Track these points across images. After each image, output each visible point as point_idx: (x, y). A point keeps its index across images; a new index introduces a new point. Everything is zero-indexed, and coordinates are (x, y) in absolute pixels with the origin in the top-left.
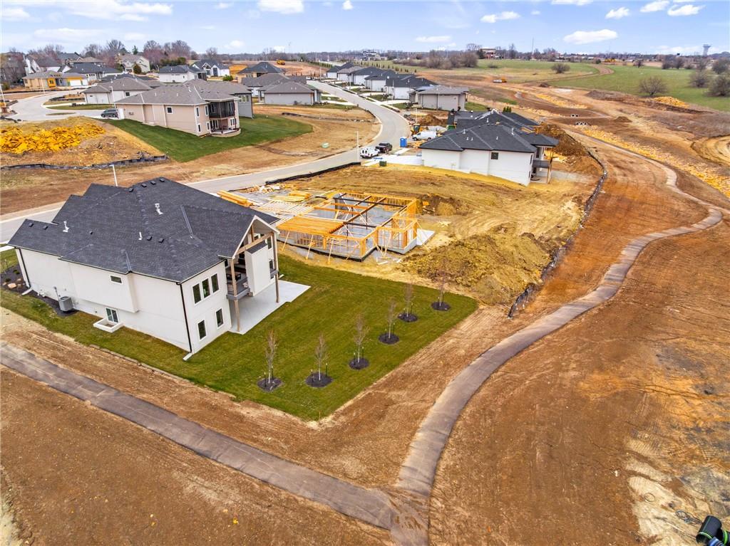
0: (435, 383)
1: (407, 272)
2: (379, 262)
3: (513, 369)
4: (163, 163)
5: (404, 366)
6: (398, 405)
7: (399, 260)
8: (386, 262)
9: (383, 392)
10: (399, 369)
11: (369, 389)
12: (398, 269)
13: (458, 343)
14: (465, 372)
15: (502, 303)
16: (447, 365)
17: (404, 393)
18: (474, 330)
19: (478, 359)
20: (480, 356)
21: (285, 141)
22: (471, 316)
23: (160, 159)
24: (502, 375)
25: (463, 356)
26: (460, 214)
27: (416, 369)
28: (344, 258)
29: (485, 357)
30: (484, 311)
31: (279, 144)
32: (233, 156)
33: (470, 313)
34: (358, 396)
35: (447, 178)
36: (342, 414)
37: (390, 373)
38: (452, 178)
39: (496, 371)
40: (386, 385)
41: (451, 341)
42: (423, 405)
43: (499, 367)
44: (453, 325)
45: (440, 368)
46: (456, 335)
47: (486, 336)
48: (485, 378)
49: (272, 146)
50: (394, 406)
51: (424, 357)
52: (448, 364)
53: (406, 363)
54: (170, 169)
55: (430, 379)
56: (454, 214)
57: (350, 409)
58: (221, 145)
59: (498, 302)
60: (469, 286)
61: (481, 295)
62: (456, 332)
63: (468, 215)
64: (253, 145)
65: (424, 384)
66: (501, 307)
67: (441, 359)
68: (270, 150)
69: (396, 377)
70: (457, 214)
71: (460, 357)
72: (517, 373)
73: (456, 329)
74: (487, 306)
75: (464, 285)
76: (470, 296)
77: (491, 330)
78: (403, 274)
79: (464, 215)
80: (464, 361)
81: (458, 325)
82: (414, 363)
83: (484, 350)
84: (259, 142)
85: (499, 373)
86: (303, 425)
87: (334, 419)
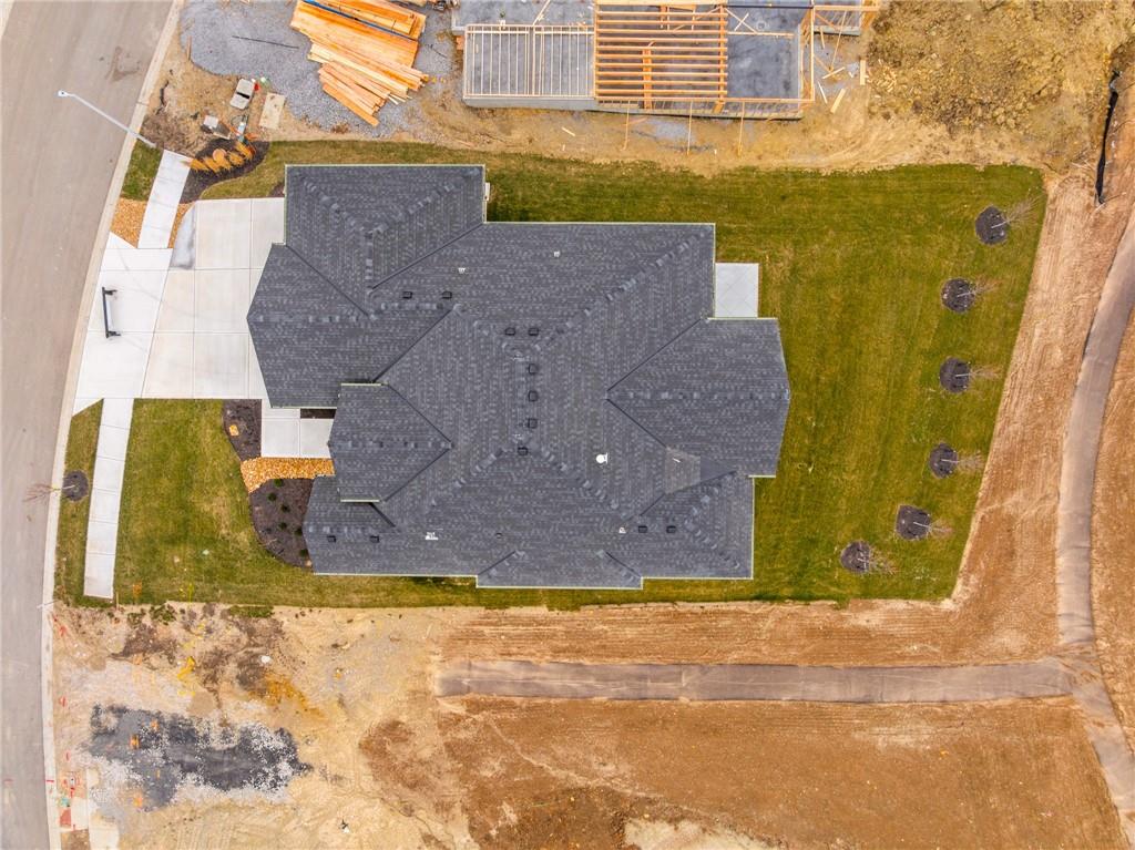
0: (1047, 452)
5: (1000, 435)
6: (1020, 521)
7: (861, 68)
8: (842, 91)
9: (995, 506)
10: (996, 445)
11: (978, 509)
13: (1046, 330)
14: (1076, 404)
15: (1080, 158)
16: (1049, 401)
18: (1059, 279)
19: (1084, 365)
20: (1084, 354)
24: (1120, 389)
25: (1063, 366)
27: (1015, 433)
29: (1091, 354)
34: (972, 529)
36: (970, 571)
37: (989, 462)
39: (1112, 381)
40: (993, 490)
41: (1037, 332)
42: (1048, 506)
45: (1043, 413)
47: (1079, 288)
48: (1102, 409)
50: (1018, 526)
52: (1049, 397)
53: (999, 426)
55: (1038, 448)
59: (1074, 157)
60: (1017, 125)
61: (1043, 146)
65: (1035, 461)
66: (1080, 170)
67: (1037, 389)
69: (998, 465)
71: (1059, 371)
74: (1058, 180)
76: (1025, 157)
81: (1033, 276)
82: (1008, 421)
83: (1085, 334)
85: (1116, 386)
86: (937, 610)
87: (965, 584)
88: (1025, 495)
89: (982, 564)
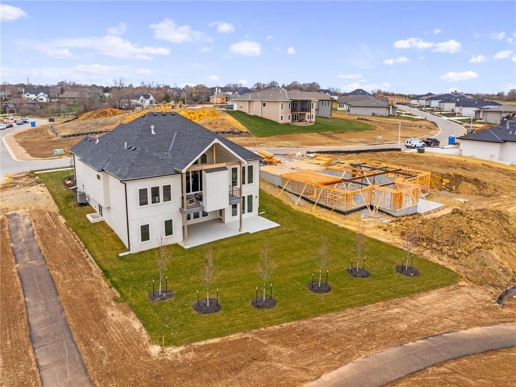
0: (339, 353)
1: (389, 231)
2: (363, 218)
3: (469, 371)
4: (245, 136)
5: (314, 321)
6: (269, 363)
7: (386, 220)
8: (372, 220)
9: (263, 341)
10: (306, 322)
11: (250, 333)
12: (380, 227)
13: (405, 314)
14: (391, 352)
15: (493, 285)
16: (371, 336)
17: (286, 351)
18: (436, 306)
19: (421, 341)
20: (426, 338)
21: (348, 133)
22: (442, 289)
23: (245, 134)
24: (445, 373)
25: (401, 332)
26: (484, 195)
27: (326, 328)
28: (330, 209)
29: (433, 342)
30: (462, 288)
31: (341, 134)
32: (299, 137)
33: (442, 286)
34: (231, 336)
35: (482, 166)
36: (195, 350)
37: (290, 324)
38: (487, 167)
39: (440, 364)
40: (273, 335)
41: (396, 310)
42: (302, 375)
43: (447, 361)
44: (411, 293)
45: (359, 337)
46: (406, 305)
47: (451, 318)
48: (415, 369)
49: (334, 135)
50: (263, 363)
51: (346, 318)
52: (373, 335)
53: (319, 318)
54: (247, 140)
55: (335, 346)
56: (476, 194)
57: (208, 348)
58: (293, 130)
59: (490, 282)
60: (455, 258)
61: (468, 270)
62: (409, 302)
63: (492, 197)
64: (318, 133)
65: (323, 349)
66: (491, 289)
67: (368, 326)
68: (330, 137)
69: (294, 329)
70: (480, 194)
71: (395, 332)
72: (474, 379)
73: (412, 299)
74: (471, 284)
75: (449, 256)
76: (453, 268)
77: (462, 311)
78: (382, 233)
79: (488, 196)
80: (399, 338)
81: (417, 294)
82: (327, 322)
83: (436, 333)
84: (325, 131)
85: (442, 369)
86: (145, 347)
87: (181, 353)
88: (291, 355)
89: (208, 354)
